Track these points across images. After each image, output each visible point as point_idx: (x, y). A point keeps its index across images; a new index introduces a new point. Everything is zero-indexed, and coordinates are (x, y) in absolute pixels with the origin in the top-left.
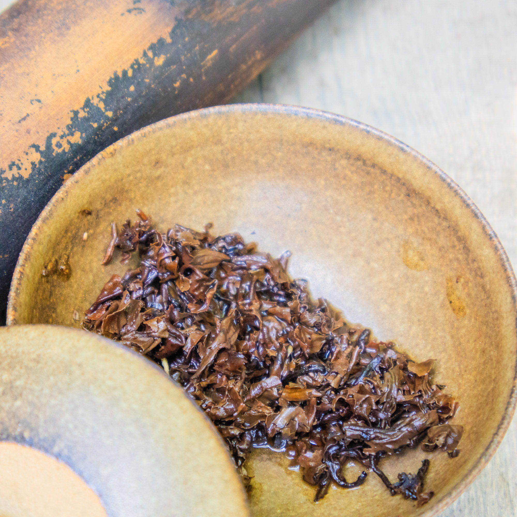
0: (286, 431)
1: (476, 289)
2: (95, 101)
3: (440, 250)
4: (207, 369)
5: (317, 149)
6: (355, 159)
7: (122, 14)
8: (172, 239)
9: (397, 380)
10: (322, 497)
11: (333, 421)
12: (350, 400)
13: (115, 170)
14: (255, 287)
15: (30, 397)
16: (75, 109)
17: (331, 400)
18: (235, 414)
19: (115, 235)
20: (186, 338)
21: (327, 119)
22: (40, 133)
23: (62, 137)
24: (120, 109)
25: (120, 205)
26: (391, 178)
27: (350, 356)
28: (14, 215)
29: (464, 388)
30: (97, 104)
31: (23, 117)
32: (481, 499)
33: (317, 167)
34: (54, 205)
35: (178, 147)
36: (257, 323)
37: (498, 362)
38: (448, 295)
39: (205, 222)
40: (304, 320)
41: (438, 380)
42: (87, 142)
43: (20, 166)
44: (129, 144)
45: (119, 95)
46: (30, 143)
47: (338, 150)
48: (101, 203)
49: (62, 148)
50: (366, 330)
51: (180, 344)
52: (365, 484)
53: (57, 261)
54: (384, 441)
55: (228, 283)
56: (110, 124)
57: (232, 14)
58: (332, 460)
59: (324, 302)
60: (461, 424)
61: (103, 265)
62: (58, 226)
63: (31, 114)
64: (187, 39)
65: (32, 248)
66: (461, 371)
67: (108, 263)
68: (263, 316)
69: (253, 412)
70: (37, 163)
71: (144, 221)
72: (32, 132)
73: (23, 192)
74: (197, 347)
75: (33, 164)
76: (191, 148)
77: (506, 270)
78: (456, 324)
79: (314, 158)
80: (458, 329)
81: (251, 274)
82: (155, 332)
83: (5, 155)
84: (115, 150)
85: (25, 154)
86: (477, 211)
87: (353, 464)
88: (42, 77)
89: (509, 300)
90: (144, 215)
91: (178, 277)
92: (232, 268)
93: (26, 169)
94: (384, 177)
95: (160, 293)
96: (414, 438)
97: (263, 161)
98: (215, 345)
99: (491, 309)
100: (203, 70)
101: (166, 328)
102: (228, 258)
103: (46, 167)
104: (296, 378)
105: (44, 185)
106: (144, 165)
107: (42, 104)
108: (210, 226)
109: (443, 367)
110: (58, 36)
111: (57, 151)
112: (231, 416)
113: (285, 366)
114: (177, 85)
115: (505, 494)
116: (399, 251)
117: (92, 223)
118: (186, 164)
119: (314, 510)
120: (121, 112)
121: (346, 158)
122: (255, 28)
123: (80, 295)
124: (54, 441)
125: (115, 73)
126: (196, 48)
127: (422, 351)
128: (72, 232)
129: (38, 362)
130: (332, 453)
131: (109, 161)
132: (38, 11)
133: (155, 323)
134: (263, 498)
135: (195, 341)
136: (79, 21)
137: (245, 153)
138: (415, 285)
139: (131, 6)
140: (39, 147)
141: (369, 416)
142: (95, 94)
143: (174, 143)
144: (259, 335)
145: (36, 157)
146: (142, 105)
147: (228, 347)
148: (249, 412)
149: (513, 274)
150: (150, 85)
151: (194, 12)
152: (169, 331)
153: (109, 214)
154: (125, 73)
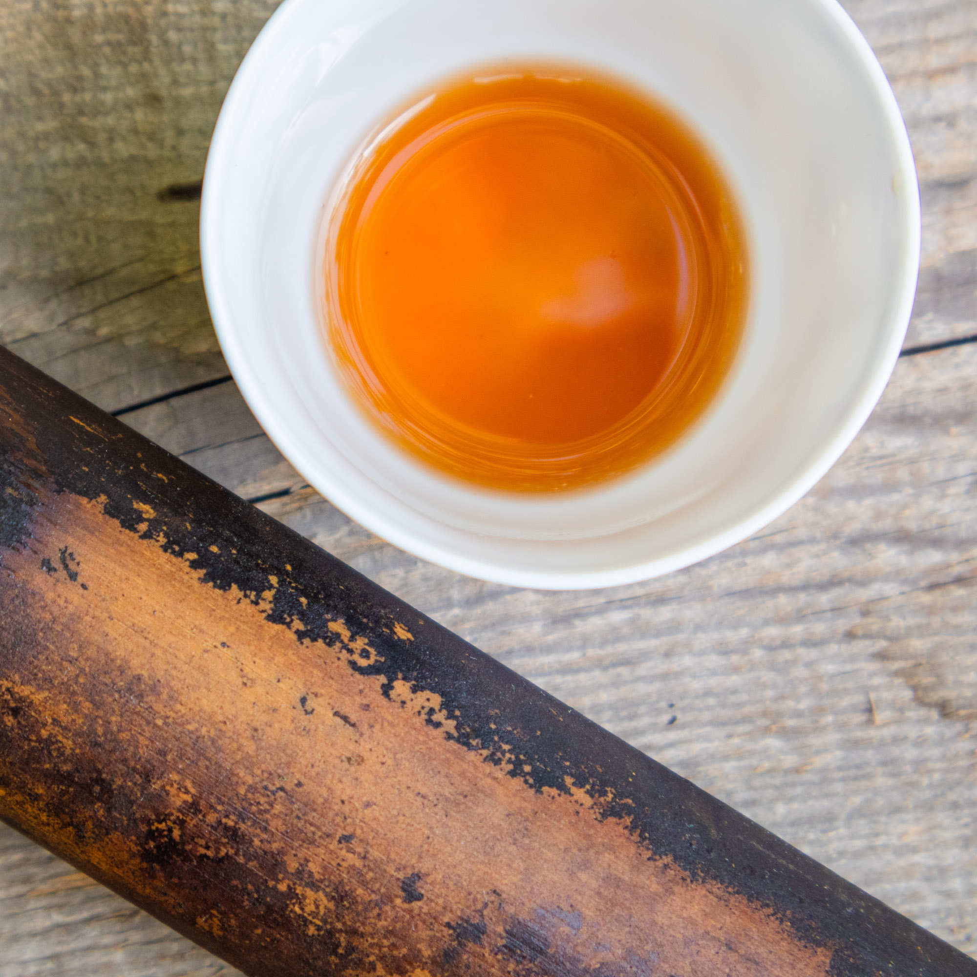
2: (266, 606)
7: (84, 587)
16: (294, 637)
22: (361, 687)
23: (351, 651)
24: (258, 565)
31: (343, 722)
42: (337, 610)
43: (426, 710)
45: (237, 568)
46: (383, 701)
49: (367, 647)
56: (289, 576)
63: (333, 709)
64: (85, 469)
70: (409, 685)
72: (365, 702)
83: (421, 738)
85: (405, 706)
88: (254, 704)
93: (428, 700)
103: (408, 670)
107: (308, 694)
111: (376, 655)
120: (260, 562)
126: (91, 452)
136: (119, 662)
139: (62, 574)
140: (383, 686)
142: (251, 609)
145: (401, 688)
150: (193, 520)
154: (194, 565)
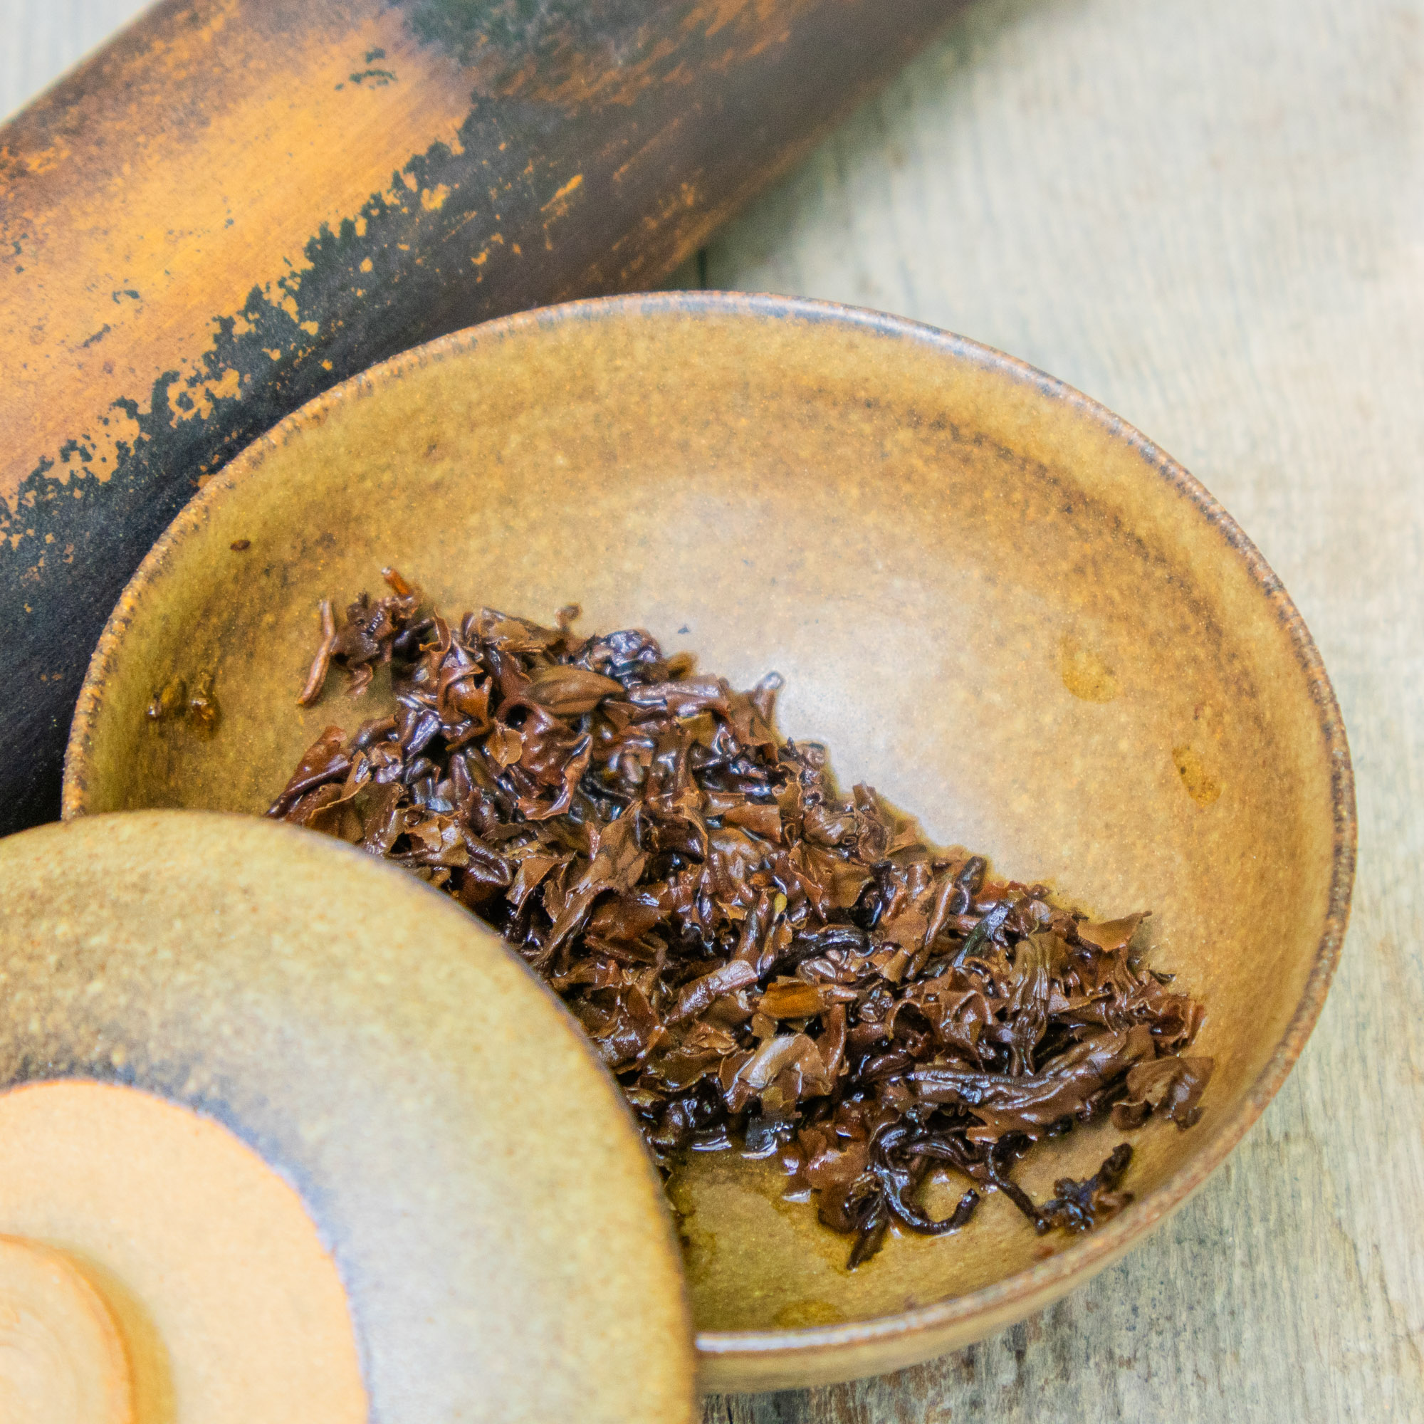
0: (773, 1097)
1: (1240, 728)
2: (275, 296)
3: (1152, 643)
4: (568, 945)
5: (835, 404)
6: (931, 425)
7: (339, 87)
8: (475, 635)
9: (1048, 958)
10: (868, 1258)
11: (894, 1073)
12: (930, 1008)
13: (328, 462)
14: (690, 760)
15: (125, 971)
16: (225, 315)
17: (882, 1014)
18: (642, 1054)
19: (330, 630)
20: (514, 871)
21: (857, 325)
22: (138, 372)
23: (192, 382)
24: (335, 315)
25: (342, 554)
26: (1023, 468)
27: (930, 906)
28: (74, 573)
29: (1218, 972)
30: (280, 304)
31: (94, 333)
32: (1286, 1285)
33: (839, 451)
34: (175, 541)
35: (484, 407)
36: (695, 845)
37: (1294, 891)
38: (1176, 753)
39: (560, 603)
40: (813, 831)
41: (1158, 962)
42: (255, 397)
43: (90, 450)
44: (360, 395)
45: (335, 282)
46: (114, 395)
47: (889, 406)
48: (294, 547)
49: (194, 411)
50: (973, 860)
51: (497, 881)
52: (976, 1221)
53: (184, 687)
54: (1019, 1104)
55: (623, 756)
56: (313, 353)
57: (616, 87)
58: (890, 1163)
59: (868, 794)
60: (1210, 1055)
61: (300, 705)
62: (186, 595)
63: (114, 326)
64: (502, 147)
65: (122, 643)
66: (1210, 934)
67: (312, 702)
68: (709, 828)
69: (686, 1051)
70: (130, 444)
71: (403, 597)
72: (117, 370)
73: (97, 517)
74: (540, 889)
75: (121, 446)
76: (518, 408)
77: (1306, 665)
78: (1196, 824)
79: (829, 428)
80: (1202, 834)
81: (678, 726)
82: (433, 852)
83: (50, 425)
84: (326, 410)
85: (101, 422)
86: (1234, 530)
87: (944, 1178)
88: (142, 237)
89: (1316, 735)
90: (404, 584)
91: (492, 729)
92: (630, 716)
93: (104, 460)
94: (1006, 467)
95: (446, 774)
96: (1094, 1098)
97: (701, 442)
98: (587, 884)
99: (1276, 770)
100: (545, 226)
101: (461, 842)
102: (621, 689)
103: (153, 455)
104: (795, 965)
105: (149, 500)
106: (400, 452)
107: (142, 301)
108: (573, 612)
109: (1168, 931)
110: (179, 140)
111: (181, 418)
112: (632, 1060)
113: (767, 944)
114: (481, 259)
115: (1347, 1271)
116: (1052, 657)
117: (271, 598)
118: (506, 452)
119: (846, 1288)
120: (340, 323)
121: (909, 425)
122: (676, 123)
123: (245, 779)
124: (185, 1071)
125: (324, 229)
126: (526, 171)
127: (1118, 901)
128: (220, 615)
129: (144, 891)
130: (889, 1145)
131: (311, 436)
132: (128, 86)
133: (435, 829)
134: (718, 1267)
135: (537, 877)
136: (231, 105)
137: (654, 420)
138: (1097, 739)
139: (362, 67)
140: (136, 405)
141: (977, 1045)
142: (275, 279)
143: (474, 396)
144: (701, 874)
145: (128, 430)
146: (393, 306)
147: (620, 887)
148: (677, 1051)
149: (1324, 672)
150: (412, 259)
151: (520, 79)
152: (469, 851)
153: (314, 575)
154: (348, 227)
